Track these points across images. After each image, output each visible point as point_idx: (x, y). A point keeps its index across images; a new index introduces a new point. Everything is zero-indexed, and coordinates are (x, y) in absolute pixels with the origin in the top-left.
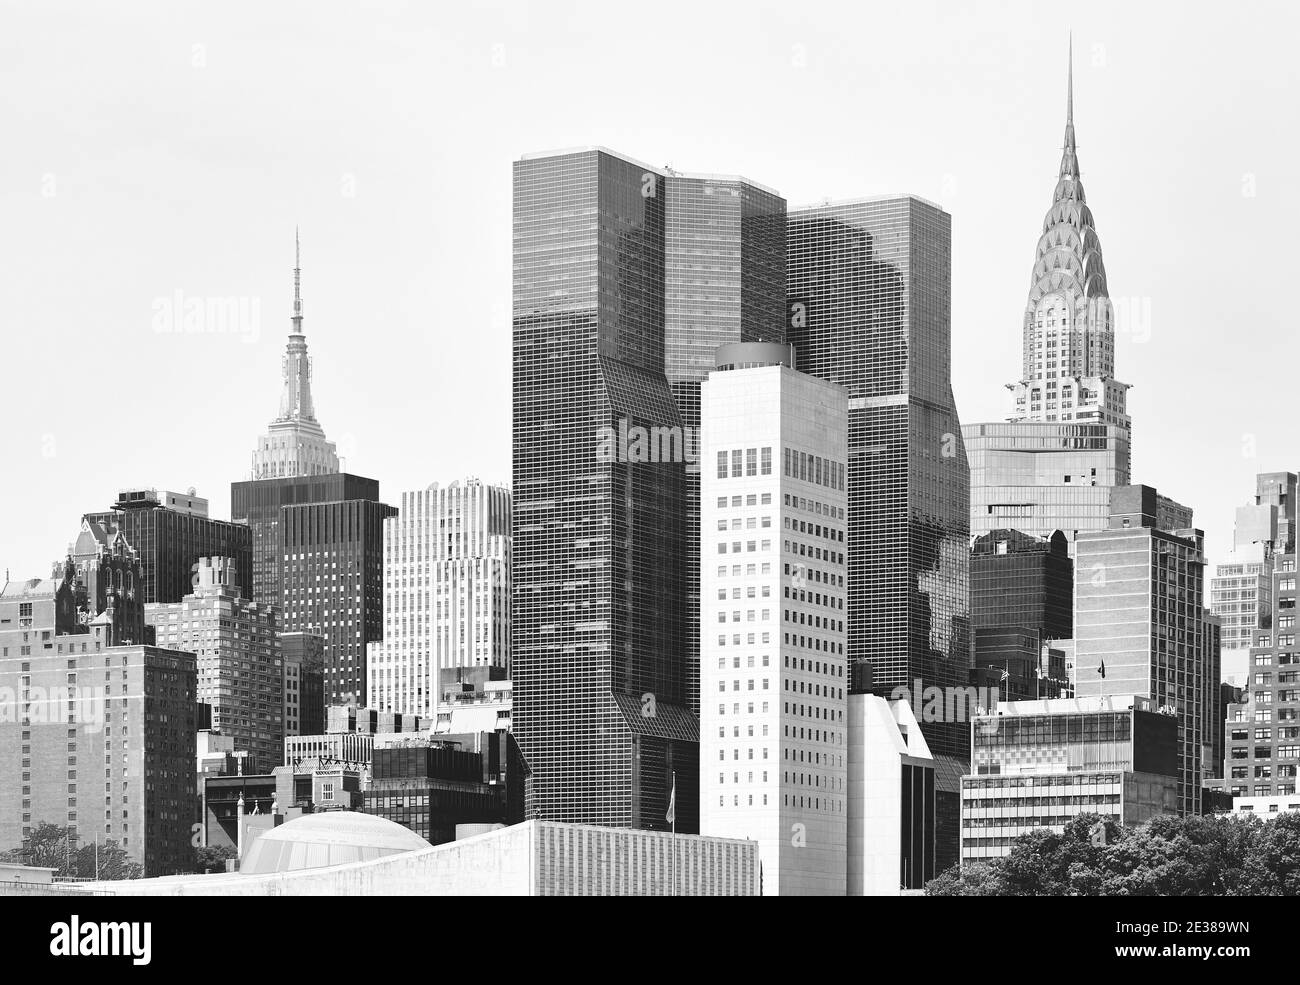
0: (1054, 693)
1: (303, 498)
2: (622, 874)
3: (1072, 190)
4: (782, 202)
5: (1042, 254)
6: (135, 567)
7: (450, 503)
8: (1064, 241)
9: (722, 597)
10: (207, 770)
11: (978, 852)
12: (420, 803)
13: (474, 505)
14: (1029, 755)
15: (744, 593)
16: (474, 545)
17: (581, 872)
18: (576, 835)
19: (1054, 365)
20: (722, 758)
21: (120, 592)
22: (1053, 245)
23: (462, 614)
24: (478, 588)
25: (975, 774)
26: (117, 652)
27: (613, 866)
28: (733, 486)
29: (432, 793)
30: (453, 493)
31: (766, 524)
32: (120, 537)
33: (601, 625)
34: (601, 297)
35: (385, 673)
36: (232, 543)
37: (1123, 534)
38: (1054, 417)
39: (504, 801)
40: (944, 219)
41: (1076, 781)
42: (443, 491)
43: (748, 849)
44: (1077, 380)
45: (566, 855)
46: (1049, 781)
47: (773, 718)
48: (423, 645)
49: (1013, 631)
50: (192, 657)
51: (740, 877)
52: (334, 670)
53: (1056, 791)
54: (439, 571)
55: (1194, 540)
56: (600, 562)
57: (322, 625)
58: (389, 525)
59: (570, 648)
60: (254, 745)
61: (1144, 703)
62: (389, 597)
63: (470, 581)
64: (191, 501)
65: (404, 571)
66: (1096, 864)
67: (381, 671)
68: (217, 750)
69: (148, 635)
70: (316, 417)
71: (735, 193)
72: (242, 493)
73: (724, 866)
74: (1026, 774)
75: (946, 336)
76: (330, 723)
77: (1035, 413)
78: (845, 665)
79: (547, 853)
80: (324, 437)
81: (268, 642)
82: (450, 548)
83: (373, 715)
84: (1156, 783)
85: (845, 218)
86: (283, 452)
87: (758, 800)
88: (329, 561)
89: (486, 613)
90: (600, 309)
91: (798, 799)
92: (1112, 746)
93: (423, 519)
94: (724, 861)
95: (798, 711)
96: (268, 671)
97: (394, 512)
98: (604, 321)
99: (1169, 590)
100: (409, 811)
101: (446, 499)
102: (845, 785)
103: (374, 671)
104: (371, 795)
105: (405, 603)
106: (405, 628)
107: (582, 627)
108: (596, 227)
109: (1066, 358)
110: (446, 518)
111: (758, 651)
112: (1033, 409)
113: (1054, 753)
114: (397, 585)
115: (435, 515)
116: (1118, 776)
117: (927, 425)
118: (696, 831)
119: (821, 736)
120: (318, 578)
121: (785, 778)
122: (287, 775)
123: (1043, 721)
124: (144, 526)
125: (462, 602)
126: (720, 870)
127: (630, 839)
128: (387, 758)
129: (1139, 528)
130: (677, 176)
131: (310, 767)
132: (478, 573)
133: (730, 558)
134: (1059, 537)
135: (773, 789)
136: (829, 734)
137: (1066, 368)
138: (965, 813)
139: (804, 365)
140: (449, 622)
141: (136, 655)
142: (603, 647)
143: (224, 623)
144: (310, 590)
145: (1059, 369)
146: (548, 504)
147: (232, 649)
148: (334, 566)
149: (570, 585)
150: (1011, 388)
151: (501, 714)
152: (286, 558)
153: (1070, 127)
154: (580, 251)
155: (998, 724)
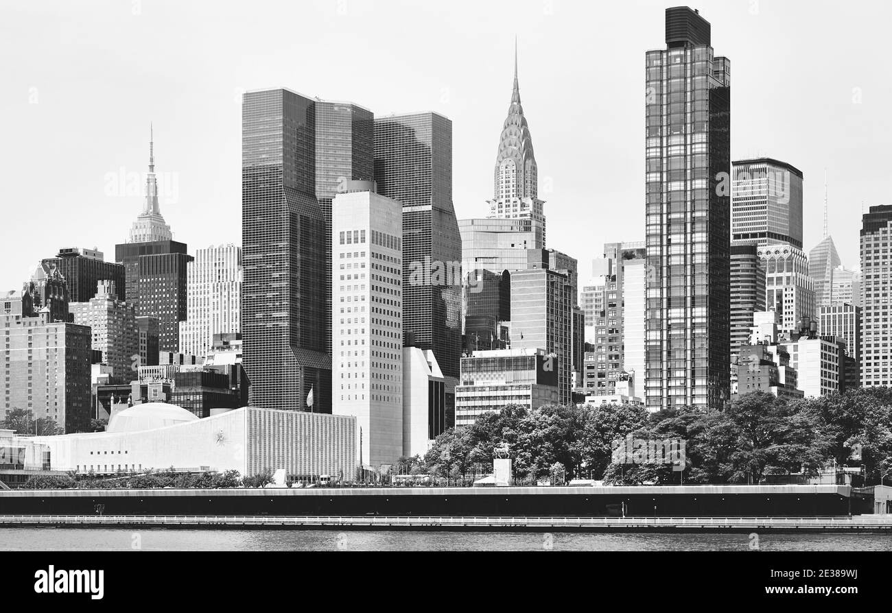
0: (503, 347)
1: (150, 252)
2: (290, 432)
3: (517, 110)
4: (372, 114)
5: (503, 140)
6: (64, 285)
7: (219, 255)
8: (513, 133)
9: (342, 301)
10: (99, 382)
11: (463, 422)
12: (198, 399)
13: (230, 257)
14: (487, 376)
15: (353, 299)
16: (230, 275)
17: (269, 432)
18: (267, 414)
19: (509, 192)
20: (342, 377)
21: (56, 297)
22: (508, 135)
23: (225, 308)
24: (232, 296)
25: (462, 385)
26: (52, 326)
27: (285, 429)
28: (347, 248)
29: (204, 394)
30: (220, 250)
31: (363, 266)
32: (57, 270)
33: (285, 314)
34: (284, 158)
35: (188, 336)
36: (116, 274)
37: (533, 272)
38: (509, 217)
39: (240, 398)
40: (449, 123)
41: (510, 388)
42: (216, 249)
43: (351, 421)
44: (520, 199)
45: (262, 423)
46: (497, 388)
47: (367, 358)
48: (206, 323)
49: (482, 317)
50: (89, 328)
51: (348, 434)
52: (164, 335)
53: (500, 393)
54: (214, 288)
55: (567, 275)
56: (284, 284)
57: (158, 313)
58: (189, 265)
59: (269, 325)
60: (124, 370)
61: (542, 352)
62: (190, 300)
63: (229, 292)
64: (95, 253)
65: (197, 288)
66: (516, 428)
67: (186, 335)
68: (105, 373)
69: (71, 317)
70: (161, 213)
71: (349, 110)
72: (121, 249)
73: (340, 428)
74: (486, 385)
75: (450, 178)
76: (160, 360)
77: (500, 214)
78: (401, 333)
79: (253, 422)
80: (165, 223)
81: (131, 321)
82: (219, 277)
83: (182, 356)
84: (547, 390)
85: (401, 122)
86: (144, 230)
87: (360, 397)
88: (162, 282)
89: (236, 307)
90: (284, 164)
91: (379, 397)
92: (527, 372)
93: (206, 262)
94: (340, 426)
95: (379, 355)
96: (131, 335)
97: (192, 259)
98: (286, 169)
99: (555, 298)
100: (193, 402)
101: (217, 254)
102: (401, 390)
103: (182, 335)
104: (175, 394)
105: (197, 302)
106: (197, 314)
107: (276, 315)
108: (282, 125)
109: (515, 188)
110: (217, 262)
111: (360, 326)
112: (499, 212)
113: (499, 375)
114: (194, 294)
115: (212, 261)
116: (529, 386)
117: (441, 220)
118: (330, 412)
119: (390, 367)
120: (156, 291)
121: (372, 387)
122: (137, 385)
123: (494, 360)
124: (72, 265)
125: (225, 302)
126: (338, 431)
127: (294, 416)
128: (182, 377)
129: (541, 269)
130: (322, 101)
131: (148, 381)
132: (232, 289)
133: (346, 283)
134: (506, 272)
135: (367, 392)
136: (393, 366)
137: (515, 193)
138: (457, 404)
139: (382, 191)
140: (219, 312)
141: (61, 328)
142: (286, 324)
143: (110, 312)
144: (152, 296)
145: (511, 193)
146: (259, 256)
147: (113, 324)
148: (164, 285)
149: (270, 295)
150: (489, 202)
151: (238, 356)
152: (141, 281)
153: (516, 79)
154: (274, 137)
155: (473, 361)
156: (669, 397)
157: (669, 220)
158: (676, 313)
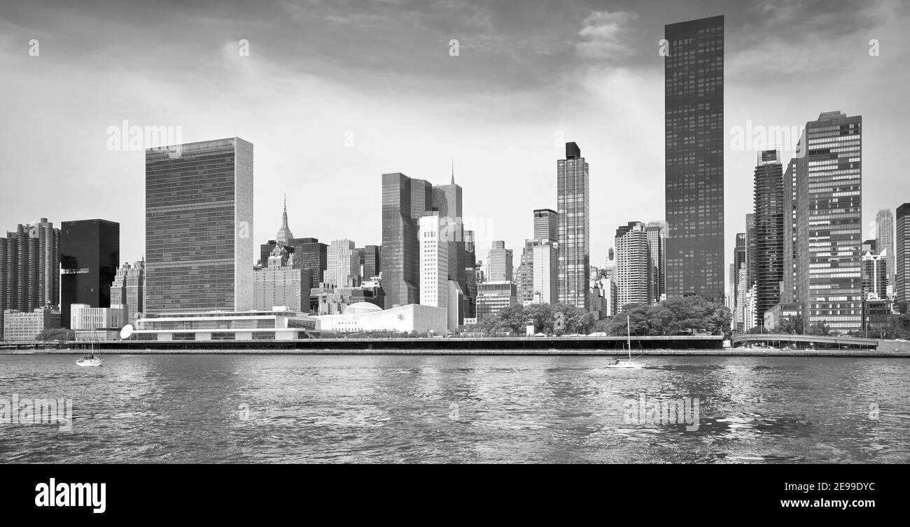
4: (431, 184)
7: (341, 243)
14: (490, 292)
15: (430, 260)
16: (346, 252)
18: (419, 307)
20: (426, 292)
25: (479, 296)
26: (295, 270)
28: (428, 239)
31: (435, 247)
40: (461, 188)
41: (501, 297)
42: (338, 241)
46: (494, 297)
47: (436, 285)
53: (496, 299)
59: (394, 270)
67: (327, 275)
71: (423, 182)
74: (489, 296)
78: (448, 275)
87: (433, 300)
89: (349, 265)
91: (441, 300)
92: (507, 290)
93: (335, 246)
103: (325, 276)
105: (332, 263)
106: (332, 268)
108: (399, 188)
110: (340, 246)
111: (433, 272)
113: (495, 292)
115: (338, 246)
116: (508, 296)
118: (419, 304)
120: (310, 258)
121: (439, 296)
133: (427, 253)
141: (299, 271)
142: (402, 270)
144: (309, 260)
149: (394, 258)
154: (396, 189)
155: (483, 286)
156: (568, 301)
157: (568, 229)
158: (571, 267)
